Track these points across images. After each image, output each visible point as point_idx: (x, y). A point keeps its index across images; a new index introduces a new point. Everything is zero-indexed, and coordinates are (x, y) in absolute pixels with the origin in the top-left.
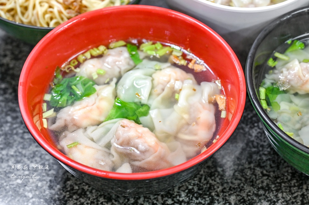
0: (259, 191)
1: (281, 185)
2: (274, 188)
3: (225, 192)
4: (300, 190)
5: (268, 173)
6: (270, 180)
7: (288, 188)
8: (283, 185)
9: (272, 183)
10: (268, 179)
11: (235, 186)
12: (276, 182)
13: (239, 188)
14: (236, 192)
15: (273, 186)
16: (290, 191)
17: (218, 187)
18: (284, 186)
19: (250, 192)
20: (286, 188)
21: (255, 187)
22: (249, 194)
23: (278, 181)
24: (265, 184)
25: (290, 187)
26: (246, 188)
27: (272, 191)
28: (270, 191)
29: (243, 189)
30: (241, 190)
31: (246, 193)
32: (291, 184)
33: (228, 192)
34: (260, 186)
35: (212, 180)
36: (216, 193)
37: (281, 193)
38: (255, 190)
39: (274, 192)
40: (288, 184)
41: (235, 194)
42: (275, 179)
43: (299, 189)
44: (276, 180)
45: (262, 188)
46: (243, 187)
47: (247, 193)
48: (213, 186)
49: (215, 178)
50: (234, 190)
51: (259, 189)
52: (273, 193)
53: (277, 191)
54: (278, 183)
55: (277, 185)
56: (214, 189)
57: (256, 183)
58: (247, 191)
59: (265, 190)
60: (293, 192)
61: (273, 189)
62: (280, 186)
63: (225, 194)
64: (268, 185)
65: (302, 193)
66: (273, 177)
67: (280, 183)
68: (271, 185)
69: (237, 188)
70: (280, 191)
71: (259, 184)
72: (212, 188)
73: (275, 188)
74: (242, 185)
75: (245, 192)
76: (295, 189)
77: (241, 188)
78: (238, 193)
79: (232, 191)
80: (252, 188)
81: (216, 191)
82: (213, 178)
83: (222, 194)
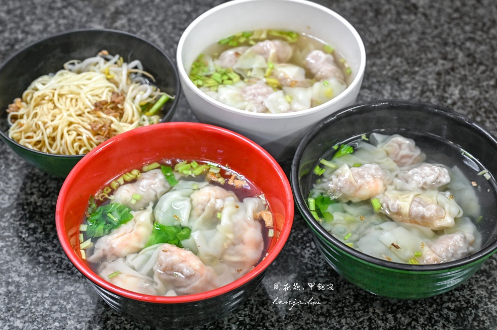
0: (319, 317)
1: (343, 309)
2: (335, 313)
3: (281, 322)
4: (366, 314)
5: (327, 298)
6: (330, 305)
7: (352, 313)
8: (346, 309)
9: (333, 308)
10: (327, 304)
11: (291, 314)
12: (337, 307)
13: (296, 316)
14: (292, 321)
15: (334, 311)
16: (355, 316)
17: (272, 317)
18: (347, 311)
19: (308, 319)
20: (350, 312)
21: (314, 314)
22: (308, 322)
23: (340, 305)
24: (325, 310)
25: (354, 311)
26: (304, 316)
27: (334, 317)
28: (331, 317)
29: (300, 316)
30: (298, 318)
31: (304, 321)
32: (354, 307)
33: (285, 321)
34: (319, 313)
35: (265, 309)
36: (271, 323)
37: (344, 318)
38: (314, 317)
39: (337, 318)
40: (351, 307)
41: (292, 323)
42: (336, 303)
43: (364, 312)
44: (337, 305)
45: (322, 314)
46: (300, 315)
47: (306, 320)
48: (267, 316)
49: (268, 307)
50: (291, 319)
51: (318, 315)
52: (335, 319)
53: (339, 316)
54: (339, 307)
55: (339, 309)
56: (268, 319)
57: (314, 309)
58: (305, 319)
59: (326, 317)
60: (358, 316)
61: (335, 315)
62: (343, 311)
63: (280, 323)
64: (328, 310)
65: (368, 317)
66: (333, 301)
67: (342, 308)
68: (332, 310)
69: (293, 316)
70: (343, 316)
71: (318, 310)
72: (266, 318)
73: (337, 314)
74: (299, 312)
75: (302, 320)
76: (359, 313)
77: (298, 316)
78: (295, 322)
79: (288, 319)
80: (310, 315)
81: (271, 321)
82: (265, 307)
83: (277, 324)
